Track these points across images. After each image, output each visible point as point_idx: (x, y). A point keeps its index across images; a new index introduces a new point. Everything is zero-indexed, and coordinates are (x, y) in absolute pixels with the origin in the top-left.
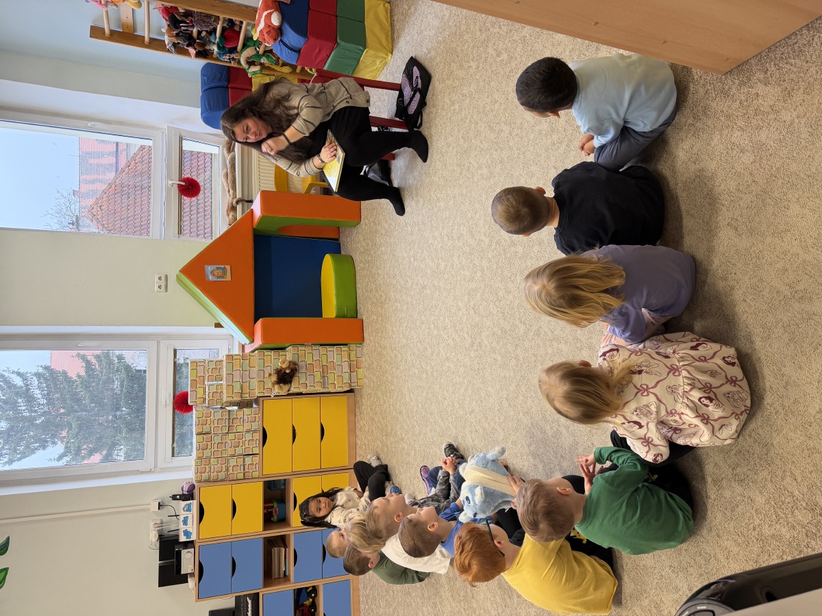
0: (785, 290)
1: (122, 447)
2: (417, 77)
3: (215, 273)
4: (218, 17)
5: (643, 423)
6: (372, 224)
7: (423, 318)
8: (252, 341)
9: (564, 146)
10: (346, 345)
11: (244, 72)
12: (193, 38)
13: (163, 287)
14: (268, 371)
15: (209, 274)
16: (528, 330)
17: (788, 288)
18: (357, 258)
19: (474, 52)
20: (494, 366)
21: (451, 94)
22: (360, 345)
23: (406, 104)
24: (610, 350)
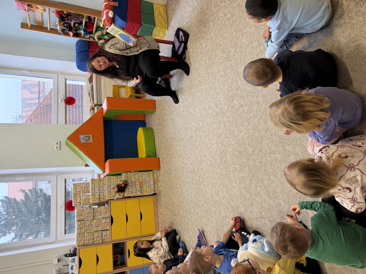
1: (42, 233)
2: (182, 36)
3: (85, 139)
4: (83, 15)
5: (352, 188)
6: (162, 110)
7: (192, 152)
8: (104, 172)
10: (152, 171)
11: (97, 43)
12: (71, 27)
13: (59, 148)
14: (112, 186)
15: (82, 139)
16: (255, 149)
18: (155, 128)
19: (212, 17)
20: (235, 172)
21: (200, 40)
22: (158, 171)
23: (176, 50)
24: (324, 147)
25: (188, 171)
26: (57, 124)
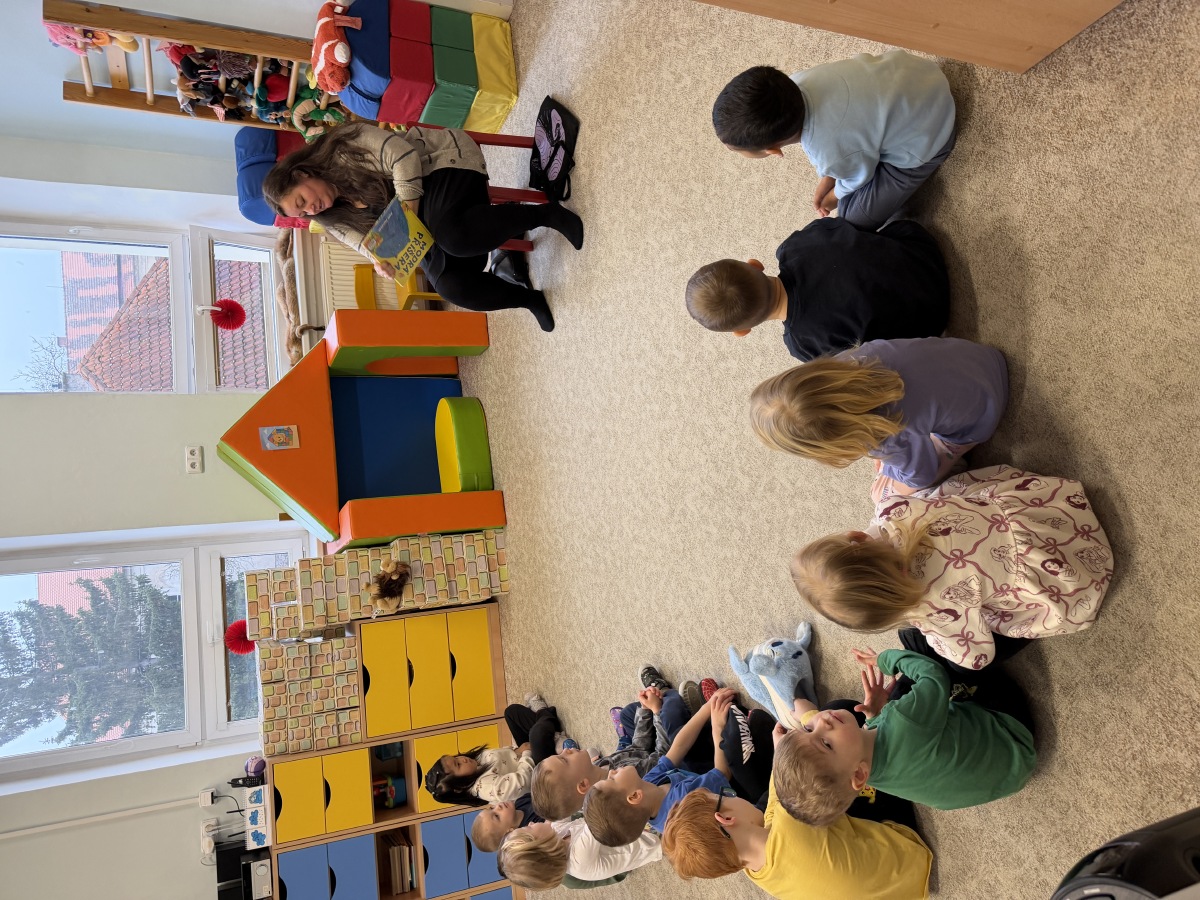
0: (1152, 389)
1: (154, 714)
2: (558, 125)
3: (275, 437)
4: (255, 57)
5: (960, 611)
6: (507, 347)
7: (594, 480)
8: (338, 537)
9: (788, 204)
10: (480, 531)
11: (299, 137)
12: (219, 90)
13: (198, 465)
14: (364, 579)
15: (266, 440)
16: (756, 483)
17: (1153, 383)
18: (487, 400)
19: (641, 79)
20: (707, 543)
21: (611, 145)
22: (501, 530)
23: (544, 165)
24: (895, 505)
25: (585, 535)
26: (190, 392)
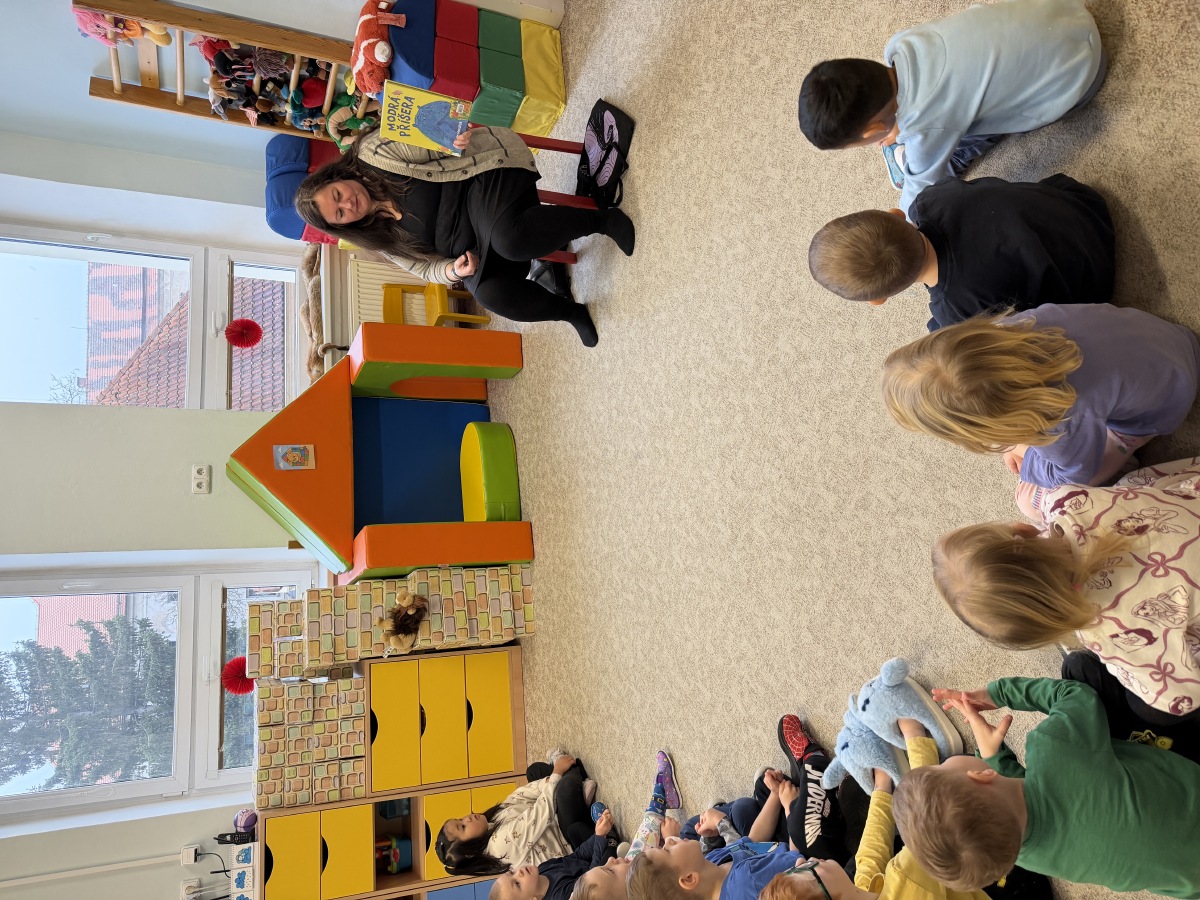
1: (146, 764)
2: (611, 127)
3: (289, 457)
4: (293, 56)
5: (1157, 633)
6: (543, 368)
7: (639, 506)
8: (351, 566)
10: (506, 565)
11: (334, 147)
12: (253, 93)
13: (205, 485)
14: (377, 614)
15: (280, 459)
16: (845, 500)
18: (518, 426)
19: (710, 67)
21: (671, 142)
22: (528, 565)
23: (593, 172)
24: (1071, 495)
25: (626, 568)
26: (202, 407)
